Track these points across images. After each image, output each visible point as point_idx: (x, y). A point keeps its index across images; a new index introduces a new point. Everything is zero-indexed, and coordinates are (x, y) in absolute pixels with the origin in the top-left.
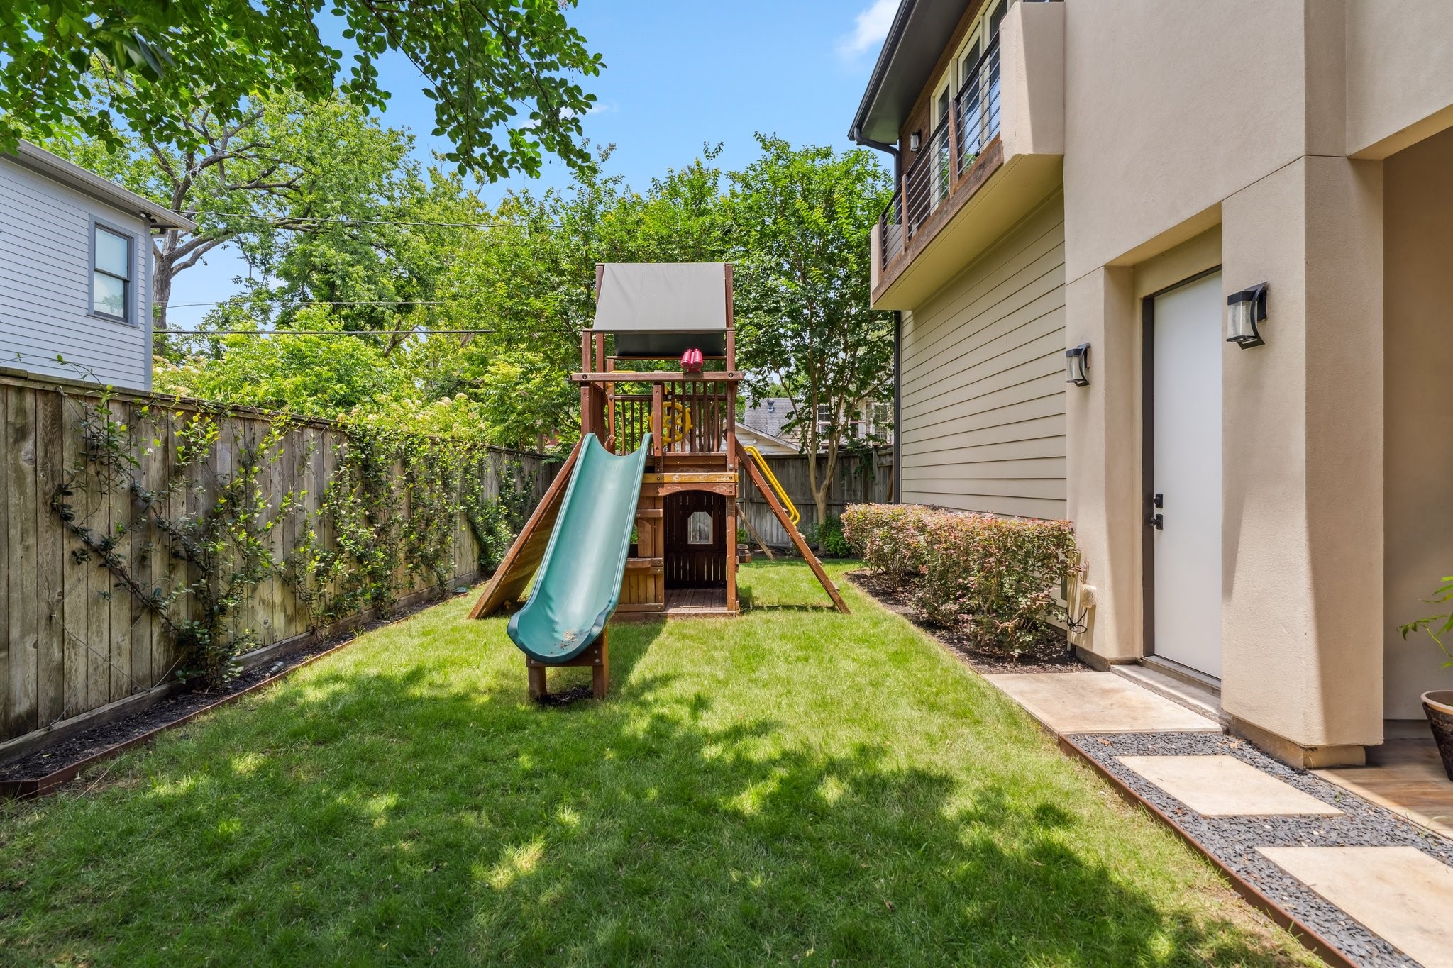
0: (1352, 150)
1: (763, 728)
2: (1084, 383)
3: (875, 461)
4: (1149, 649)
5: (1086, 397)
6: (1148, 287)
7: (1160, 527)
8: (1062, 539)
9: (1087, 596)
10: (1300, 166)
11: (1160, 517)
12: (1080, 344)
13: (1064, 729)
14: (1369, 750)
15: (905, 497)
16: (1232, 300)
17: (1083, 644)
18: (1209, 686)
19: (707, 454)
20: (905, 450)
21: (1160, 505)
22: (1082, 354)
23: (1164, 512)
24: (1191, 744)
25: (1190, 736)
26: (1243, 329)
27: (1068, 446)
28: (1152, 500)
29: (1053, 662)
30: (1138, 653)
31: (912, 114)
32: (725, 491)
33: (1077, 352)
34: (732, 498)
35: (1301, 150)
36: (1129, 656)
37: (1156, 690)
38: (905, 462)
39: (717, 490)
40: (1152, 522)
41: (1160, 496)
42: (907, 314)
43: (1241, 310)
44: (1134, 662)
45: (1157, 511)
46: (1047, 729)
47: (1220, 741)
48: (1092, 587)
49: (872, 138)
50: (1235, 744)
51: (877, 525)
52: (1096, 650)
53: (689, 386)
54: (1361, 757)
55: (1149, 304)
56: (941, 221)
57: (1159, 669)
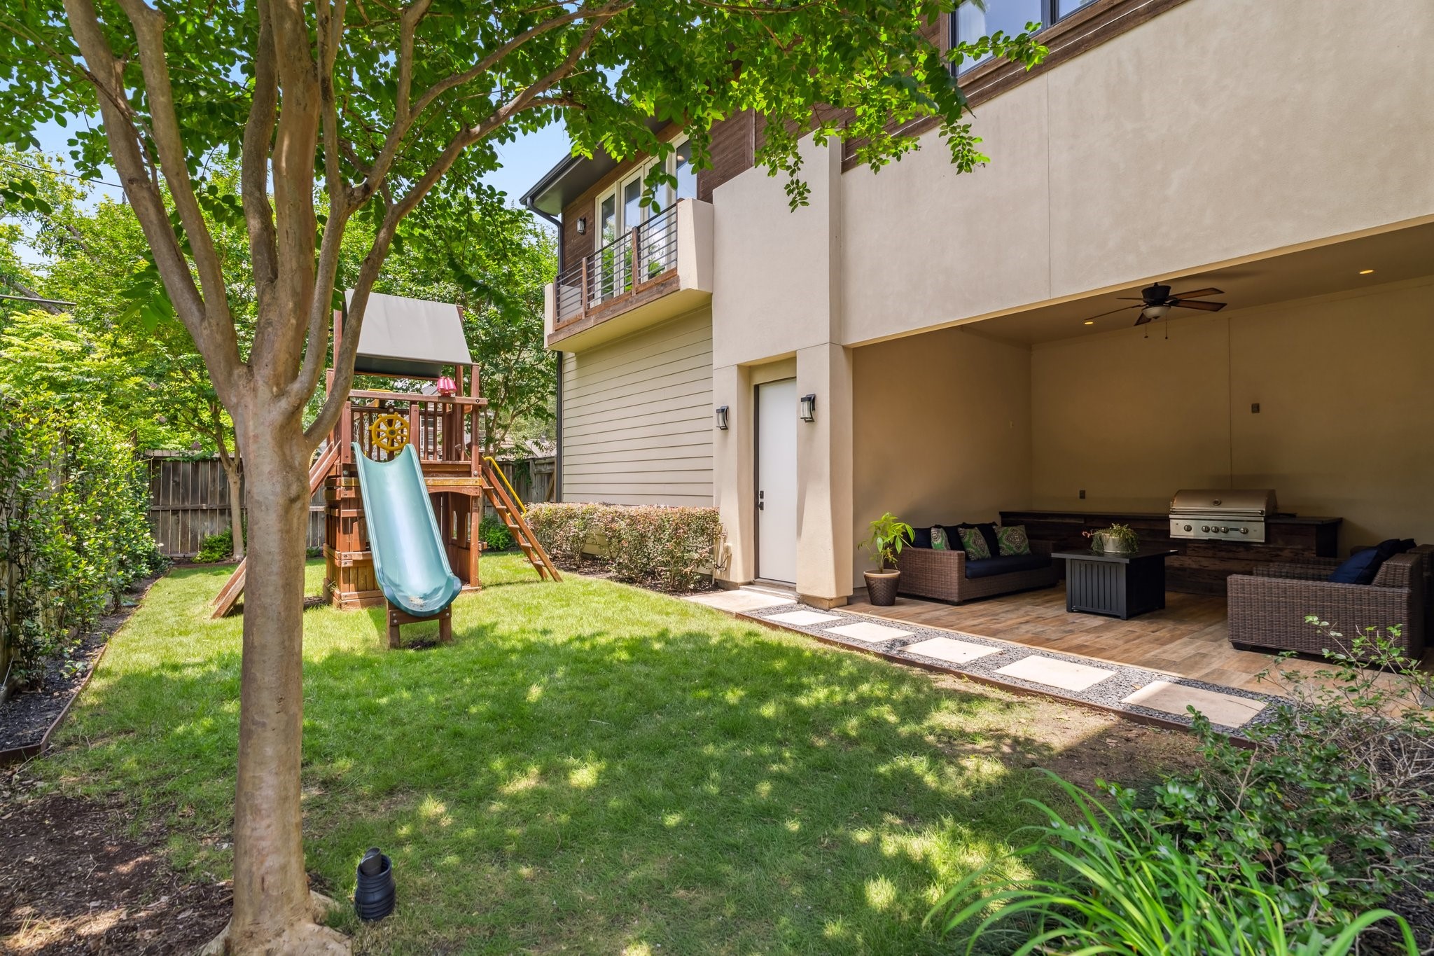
0: (844, 344)
1: (599, 634)
2: (725, 428)
3: (533, 469)
4: (757, 576)
5: (726, 437)
6: (758, 379)
7: (762, 508)
8: (713, 518)
9: (727, 550)
10: (827, 347)
11: (762, 503)
12: (724, 405)
13: (738, 610)
14: (849, 598)
15: (565, 498)
16: (803, 400)
17: (724, 578)
18: (790, 587)
19: (457, 462)
20: (565, 461)
21: (762, 497)
22: (724, 412)
23: (766, 500)
24: (789, 609)
25: (786, 606)
26: (807, 415)
27: (714, 463)
28: (758, 494)
29: (709, 590)
30: (752, 578)
31: (577, 201)
32: (471, 493)
33: (723, 410)
34: (476, 498)
35: (827, 339)
36: (748, 580)
37: (765, 593)
38: (565, 470)
39: (465, 492)
40: (758, 506)
41: (762, 492)
42: (570, 356)
43: (806, 405)
44: (750, 583)
45: (760, 500)
46: (728, 612)
47: (798, 606)
48: (729, 544)
49: (540, 208)
50: (803, 606)
51: (570, 517)
52: (732, 579)
53: (440, 406)
54: (845, 601)
55: (757, 388)
56: (626, 306)
57: (763, 584)
